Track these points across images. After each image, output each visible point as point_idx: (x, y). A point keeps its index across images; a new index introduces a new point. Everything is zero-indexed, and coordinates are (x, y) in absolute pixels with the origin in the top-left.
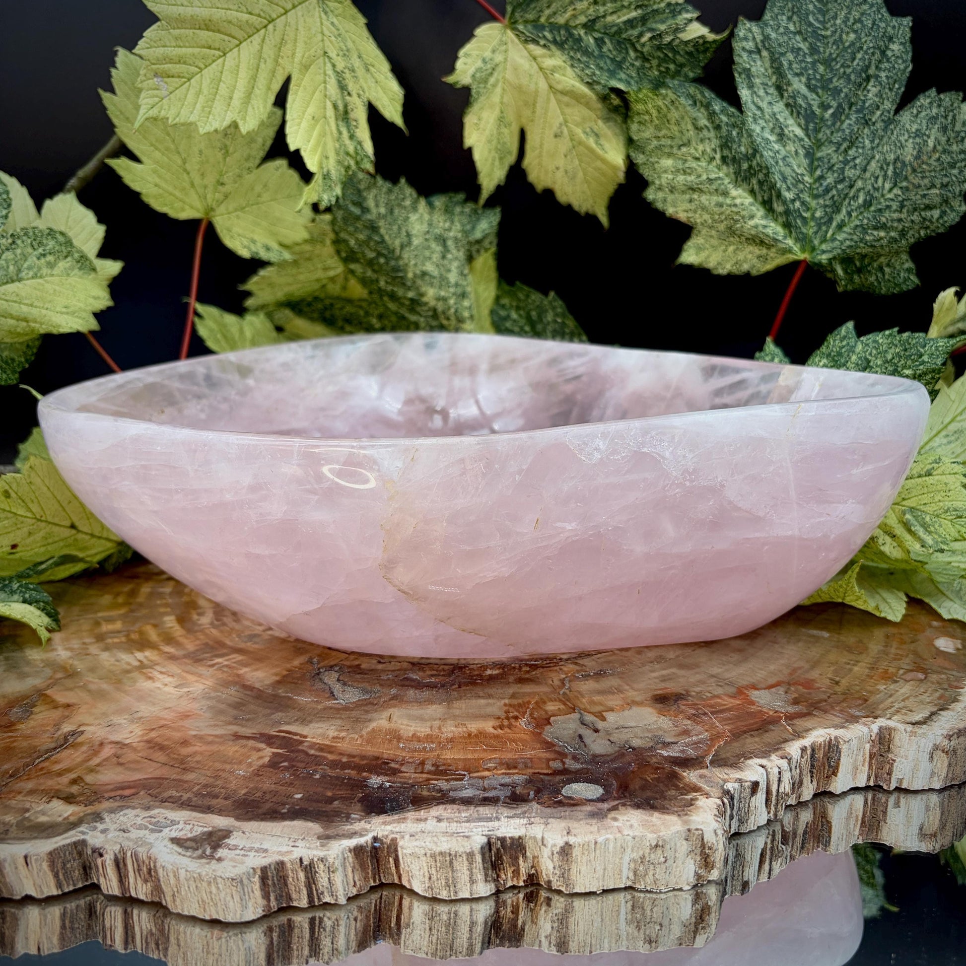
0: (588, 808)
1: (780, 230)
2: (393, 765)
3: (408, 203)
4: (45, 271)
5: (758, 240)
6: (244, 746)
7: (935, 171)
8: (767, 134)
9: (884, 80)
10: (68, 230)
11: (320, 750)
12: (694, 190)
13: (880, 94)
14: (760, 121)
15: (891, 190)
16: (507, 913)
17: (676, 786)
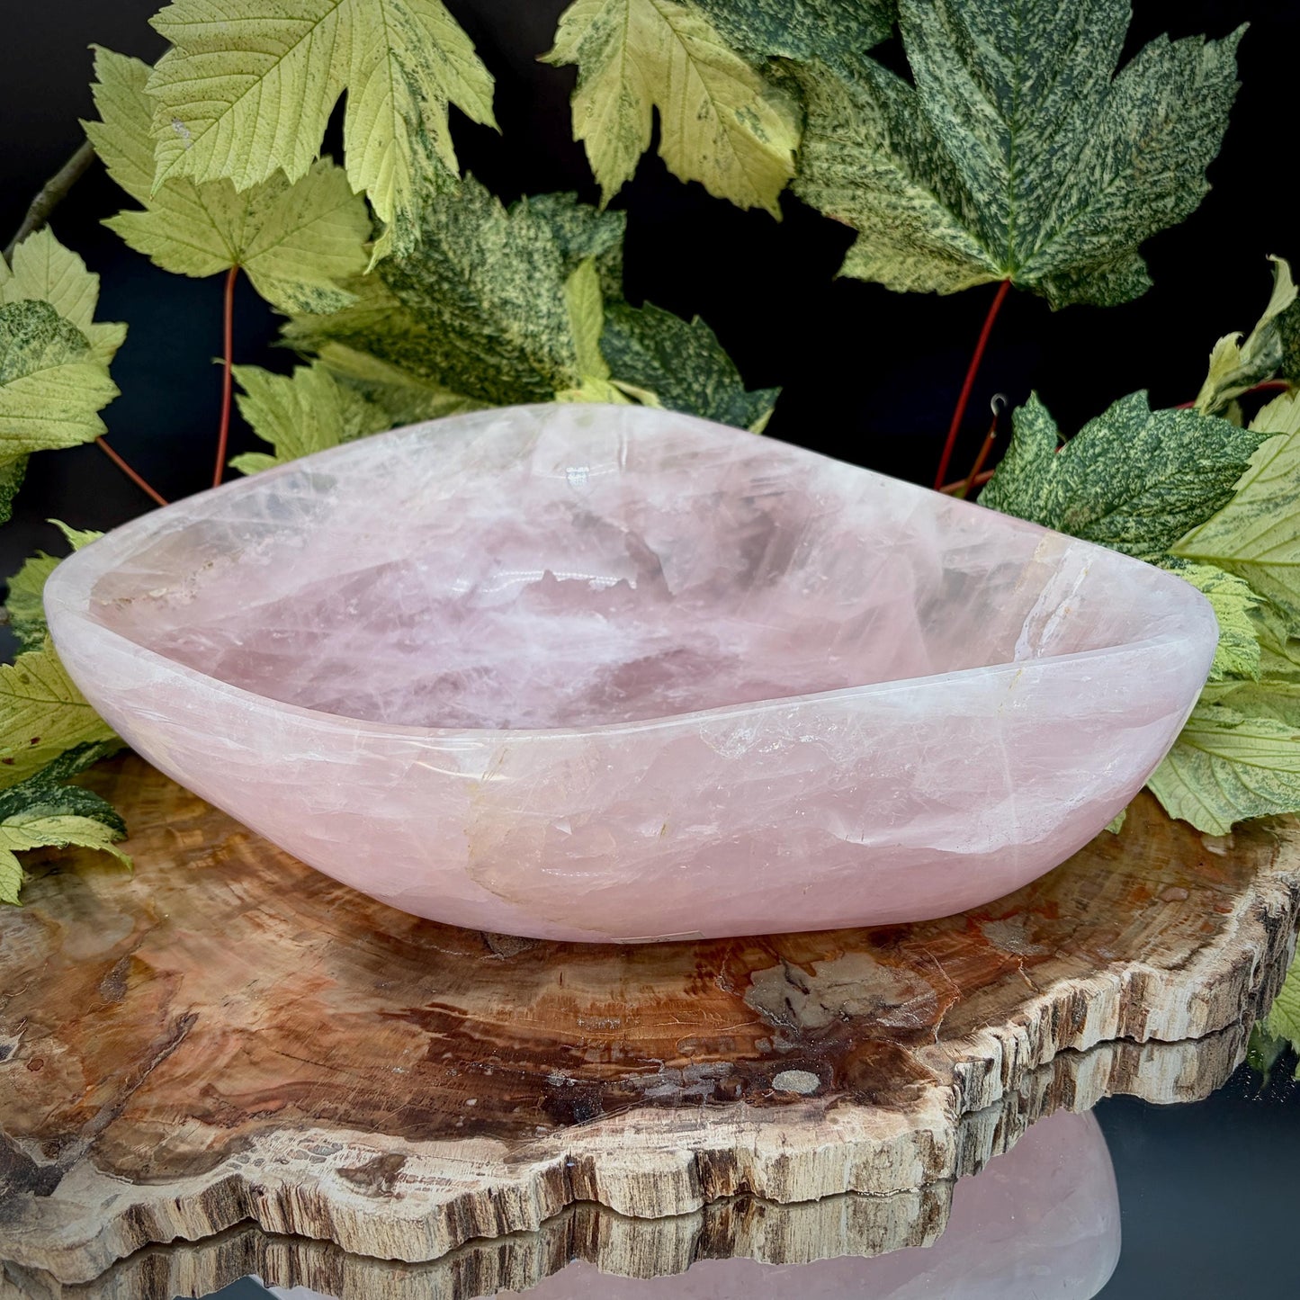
0: (803, 1107)
1: (973, 241)
3: (477, 204)
4: (31, 364)
5: (946, 254)
6: (396, 1030)
7: (1168, 148)
8: (949, 116)
9: (1096, 34)
10: (50, 287)
11: (486, 1032)
12: (857, 185)
13: (1091, 58)
14: (939, 97)
15: (1112, 182)
16: (716, 1225)
17: (901, 1071)
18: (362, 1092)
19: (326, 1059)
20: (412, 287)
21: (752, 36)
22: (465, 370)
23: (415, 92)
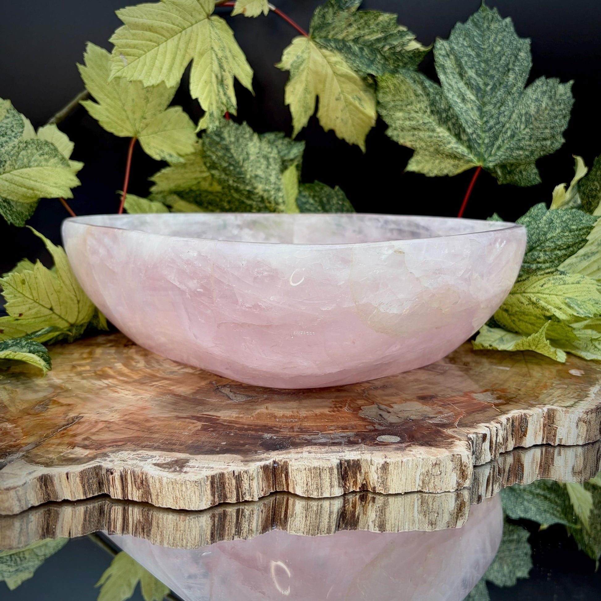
0: (394, 446)
1: (465, 150)
2: (275, 429)
3: (247, 136)
4: (43, 163)
5: (454, 156)
6: (185, 422)
7: (547, 120)
8: (456, 99)
9: (517, 71)
11: (230, 423)
12: (415, 129)
13: (515, 79)
14: (451, 92)
15: (524, 129)
16: (350, 507)
17: (441, 436)
18: (167, 440)
19: (149, 430)
23: (221, 67)
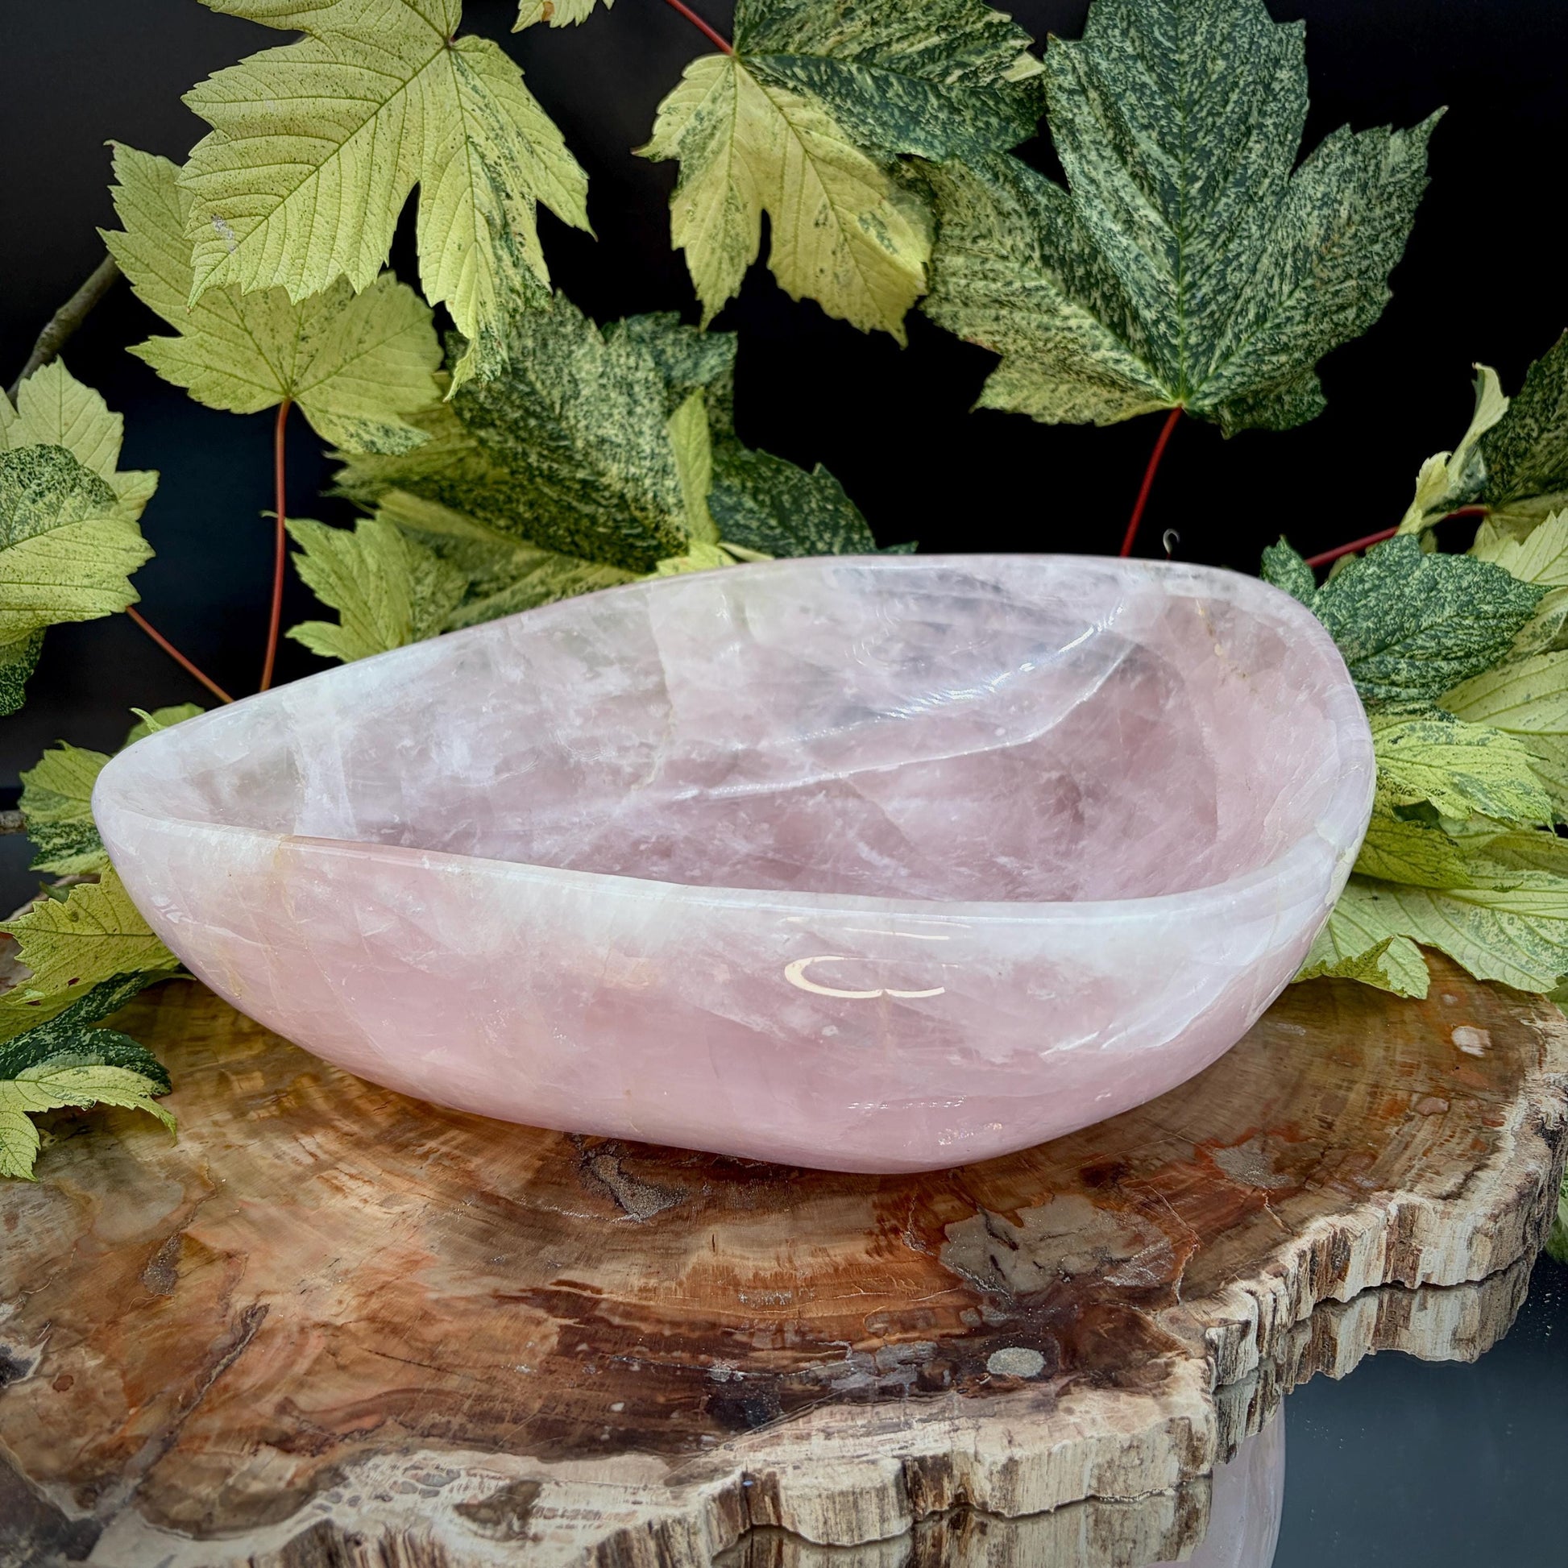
0: (1029, 1394)
1: (1139, 364)
2: (739, 1337)
3: (569, 328)
4: (47, 521)
5: (1107, 380)
6: (515, 1317)
7: (1350, 254)
8: (1109, 224)
9: (1271, 128)
10: (64, 429)
11: (627, 1315)
12: (1002, 304)
13: (1266, 154)
14: (1096, 202)
15: (1291, 293)
16: (926, 1548)
17: (1142, 1342)
18: (479, 1399)
19: (433, 1360)
20: (493, 425)
21: (879, 130)
22: (553, 521)
23: (498, 188)
